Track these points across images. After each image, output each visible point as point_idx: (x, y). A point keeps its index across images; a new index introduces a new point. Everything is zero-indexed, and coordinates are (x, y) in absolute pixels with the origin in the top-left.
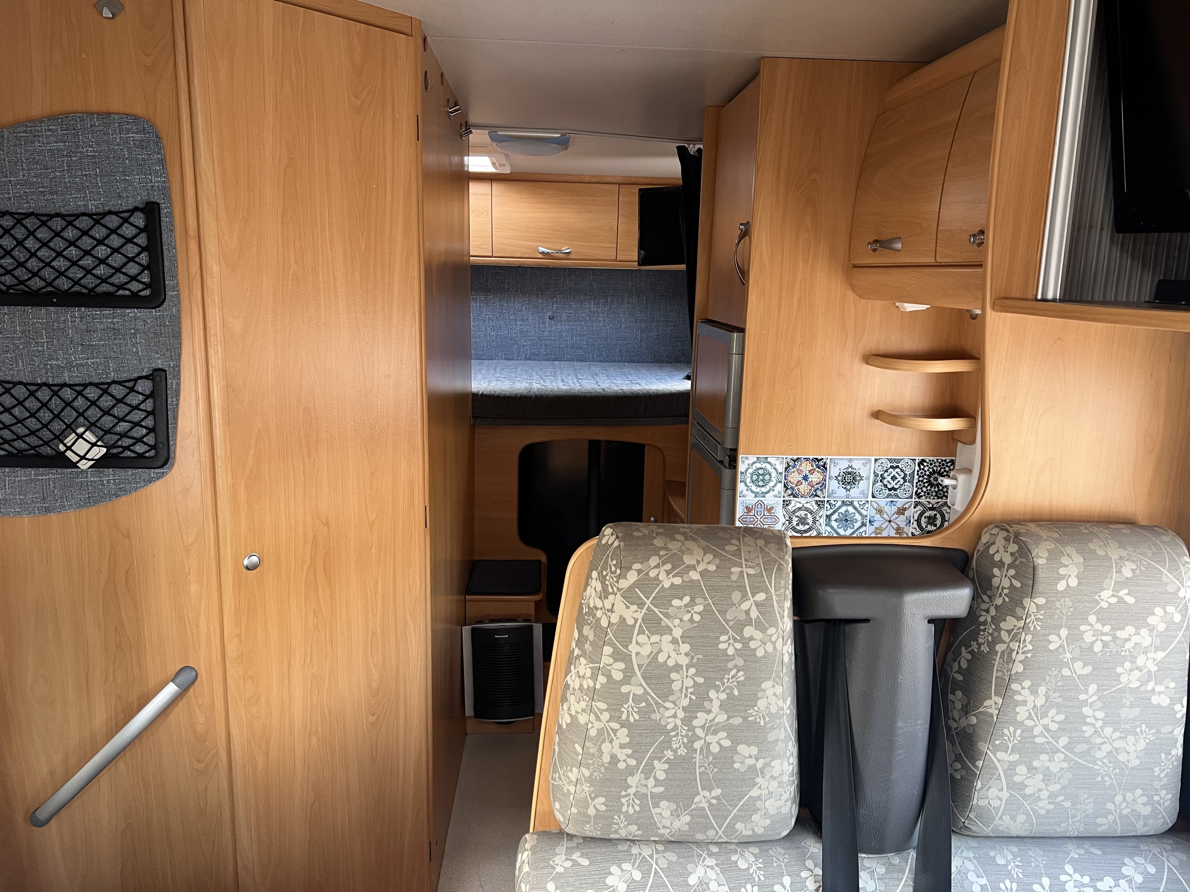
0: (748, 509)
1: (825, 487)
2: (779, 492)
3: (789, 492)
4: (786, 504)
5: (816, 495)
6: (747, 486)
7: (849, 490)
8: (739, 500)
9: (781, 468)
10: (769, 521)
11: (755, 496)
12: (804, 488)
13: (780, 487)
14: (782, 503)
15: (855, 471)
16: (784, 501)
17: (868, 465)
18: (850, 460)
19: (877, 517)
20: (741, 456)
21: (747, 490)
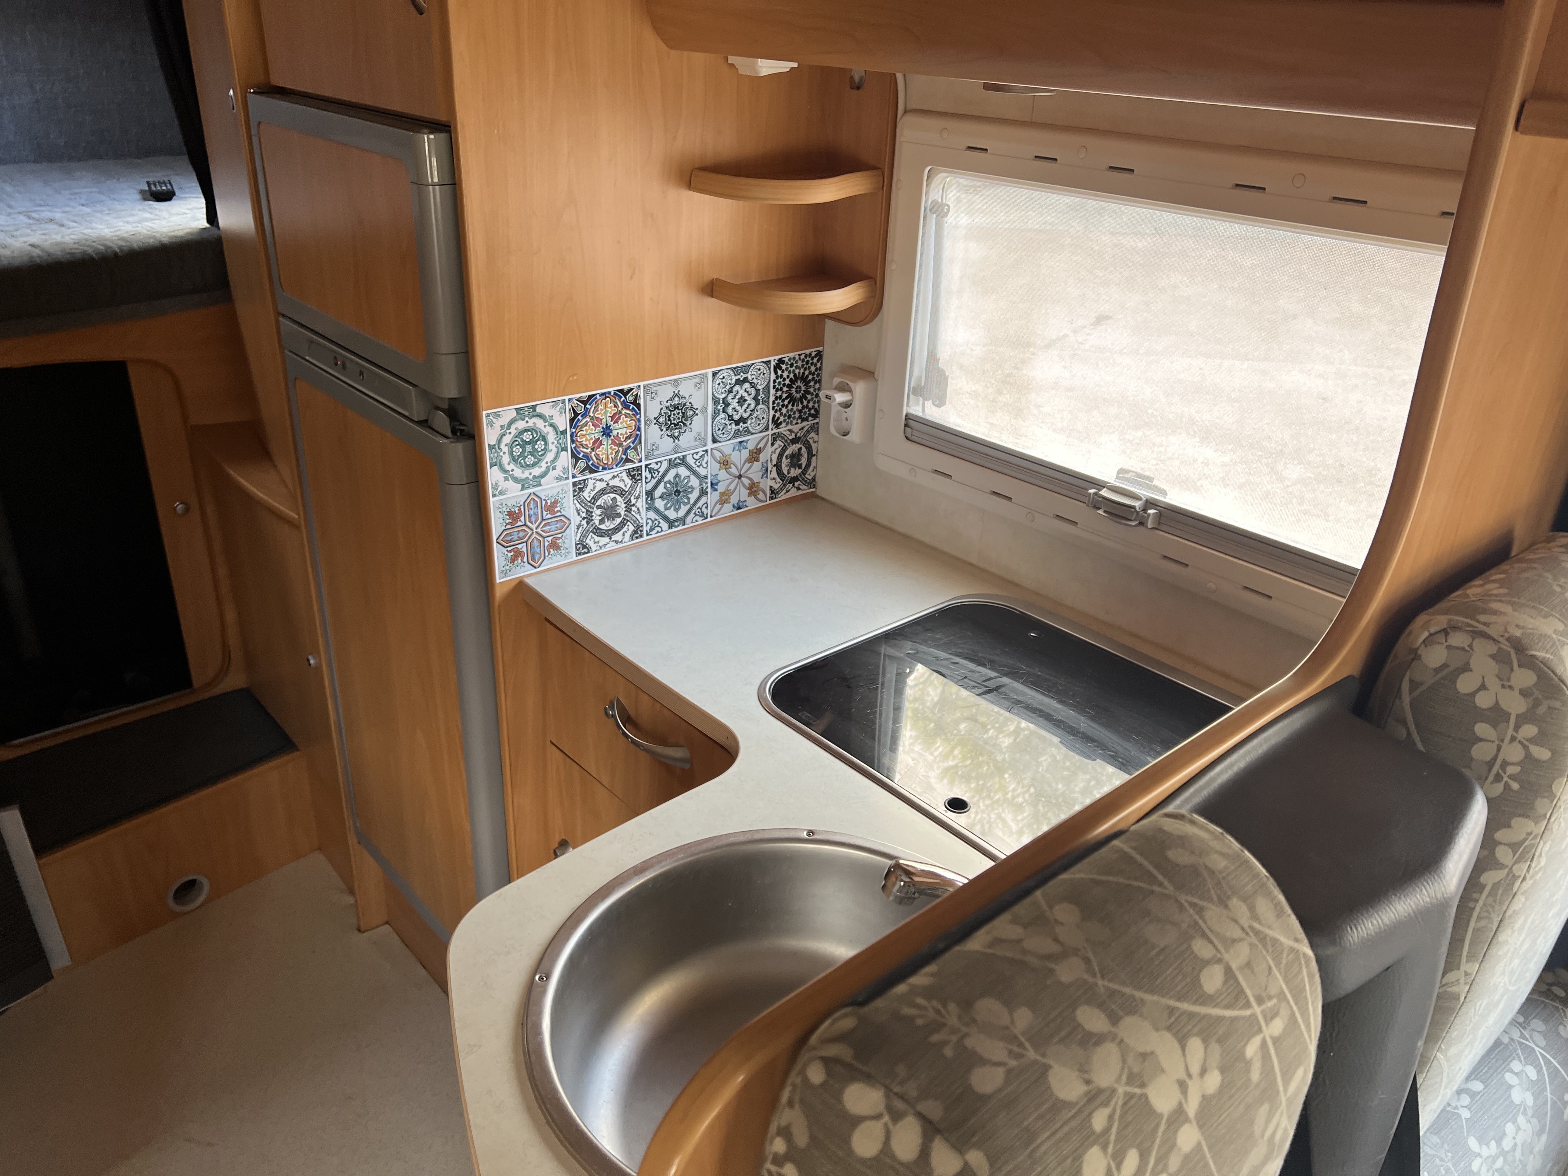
0: (513, 516)
1: (640, 442)
2: (565, 470)
3: (582, 464)
4: (579, 488)
5: (628, 460)
6: (506, 471)
7: (677, 438)
8: (493, 502)
9: (563, 422)
10: (553, 527)
11: (523, 488)
12: (607, 450)
13: (565, 458)
14: (571, 489)
15: (684, 401)
16: (574, 484)
17: (703, 386)
18: (676, 383)
19: (723, 475)
20: (484, 413)
21: (506, 479)
